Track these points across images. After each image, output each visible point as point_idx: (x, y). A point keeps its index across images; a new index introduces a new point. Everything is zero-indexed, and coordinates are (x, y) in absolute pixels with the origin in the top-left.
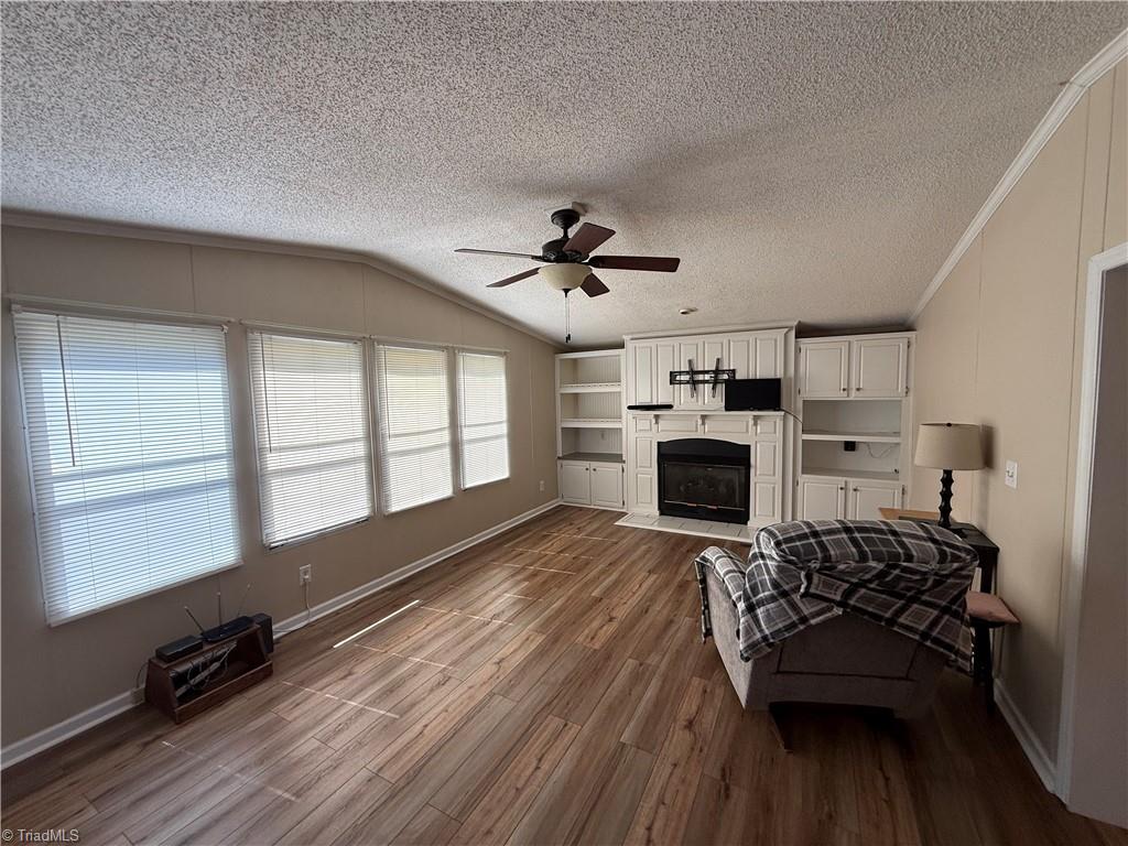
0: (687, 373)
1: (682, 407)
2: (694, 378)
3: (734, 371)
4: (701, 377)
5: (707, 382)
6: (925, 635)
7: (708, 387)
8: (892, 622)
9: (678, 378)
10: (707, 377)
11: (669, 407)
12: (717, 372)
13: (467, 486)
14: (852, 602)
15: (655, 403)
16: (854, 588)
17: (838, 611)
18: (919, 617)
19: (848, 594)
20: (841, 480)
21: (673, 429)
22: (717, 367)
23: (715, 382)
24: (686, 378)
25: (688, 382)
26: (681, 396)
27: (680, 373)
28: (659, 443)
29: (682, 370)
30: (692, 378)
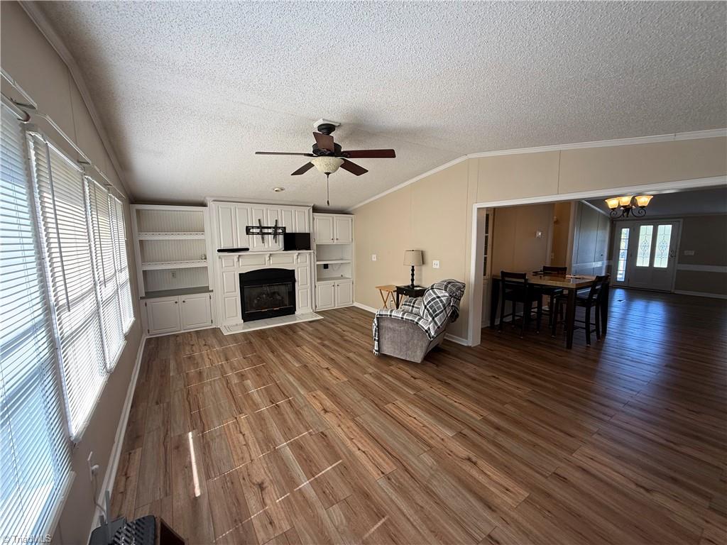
0: (258, 228)
1: (255, 250)
2: (262, 231)
3: (285, 228)
4: (266, 231)
5: (270, 234)
7: (271, 237)
9: (251, 231)
10: (270, 231)
11: (247, 249)
12: (276, 228)
20: (332, 282)
21: (250, 264)
22: (276, 225)
23: (275, 234)
24: (258, 230)
25: (258, 234)
26: (254, 242)
27: (253, 227)
28: (240, 274)
29: (254, 225)
30: (261, 231)
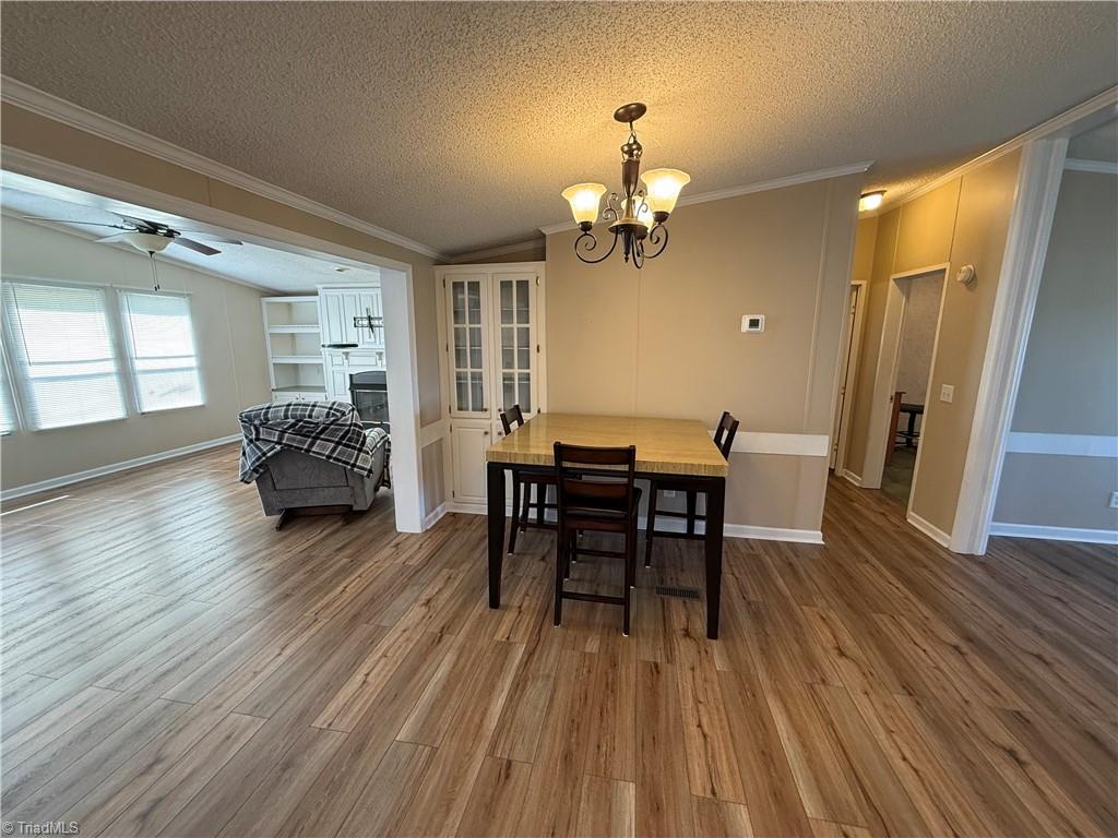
6: (329, 457)
8: (308, 451)
13: (145, 410)
14: (284, 442)
15: (345, 343)
16: (283, 432)
17: (278, 447)
18: (324, 448)
19: (281, 438)
